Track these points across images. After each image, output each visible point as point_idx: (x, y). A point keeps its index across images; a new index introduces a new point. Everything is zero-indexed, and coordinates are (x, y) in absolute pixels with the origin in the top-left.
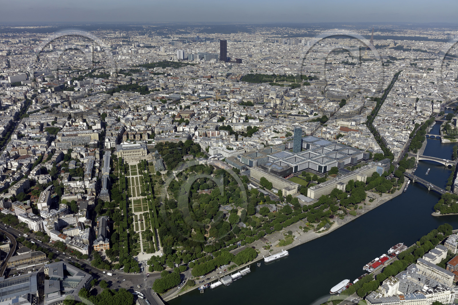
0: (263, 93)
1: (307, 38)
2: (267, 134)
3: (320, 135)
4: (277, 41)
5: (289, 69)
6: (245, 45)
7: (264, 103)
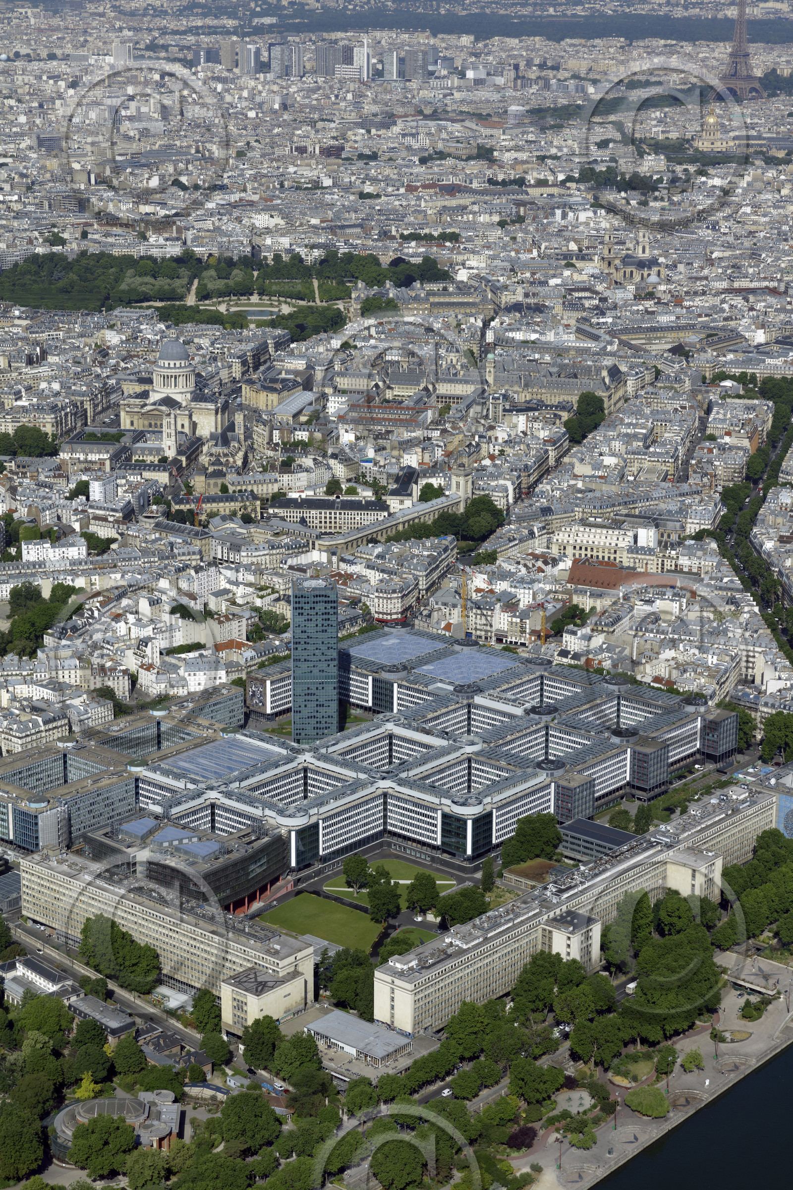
0: (115, 369)
1: (385, 36)
2: (136, 633)
3: (455, 617)
4: (213, 56)
5: (278, 221)
6: (19, 80)
7: (121, 434)
